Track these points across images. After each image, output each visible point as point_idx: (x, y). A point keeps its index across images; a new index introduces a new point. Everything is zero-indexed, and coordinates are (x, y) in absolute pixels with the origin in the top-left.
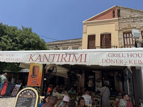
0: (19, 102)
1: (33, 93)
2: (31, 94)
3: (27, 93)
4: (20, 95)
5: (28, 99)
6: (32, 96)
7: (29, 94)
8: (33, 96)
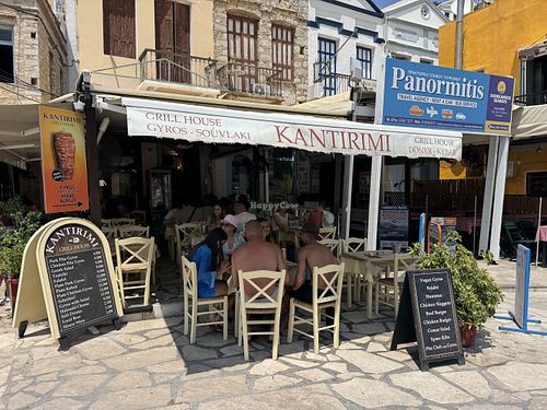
0: (57, 273)
1: (87, 234)
2: (83, 240)
3: (70, 237)
4: (50, 250)
5: (80, 255)
6: (88, 245)
7: (77, 240)
8: (91, 245)
